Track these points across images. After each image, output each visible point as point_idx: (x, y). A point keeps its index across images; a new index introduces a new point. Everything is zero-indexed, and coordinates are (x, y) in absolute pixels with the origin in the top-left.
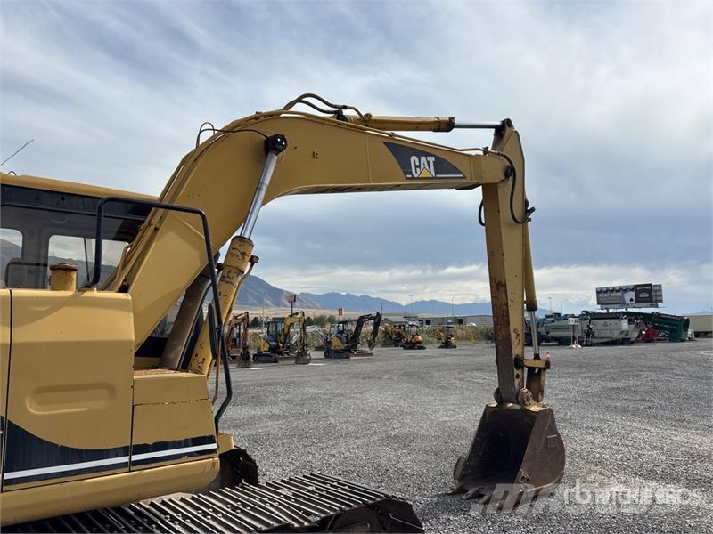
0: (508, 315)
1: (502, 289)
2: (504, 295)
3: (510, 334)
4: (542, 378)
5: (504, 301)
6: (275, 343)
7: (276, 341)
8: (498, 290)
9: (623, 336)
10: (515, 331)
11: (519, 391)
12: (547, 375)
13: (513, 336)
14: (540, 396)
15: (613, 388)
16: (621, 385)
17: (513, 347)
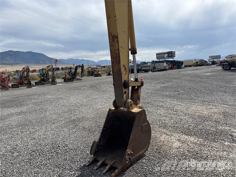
0: (119, 57)
1: (116, 40)
2: (117, 43)
3: (121, 68)
4: (139, 92)
5: (117, 48)
6: (43, 78)
7: (43, 76)
8: (113, 40)
9: (164, 68)
10: (124, 66)
11: (126, 101)
12: (142, 89)
13: (123, 69)
14: (138, 101)
15: (164, 87)
16: (166, 85)
17: (123, 76)
